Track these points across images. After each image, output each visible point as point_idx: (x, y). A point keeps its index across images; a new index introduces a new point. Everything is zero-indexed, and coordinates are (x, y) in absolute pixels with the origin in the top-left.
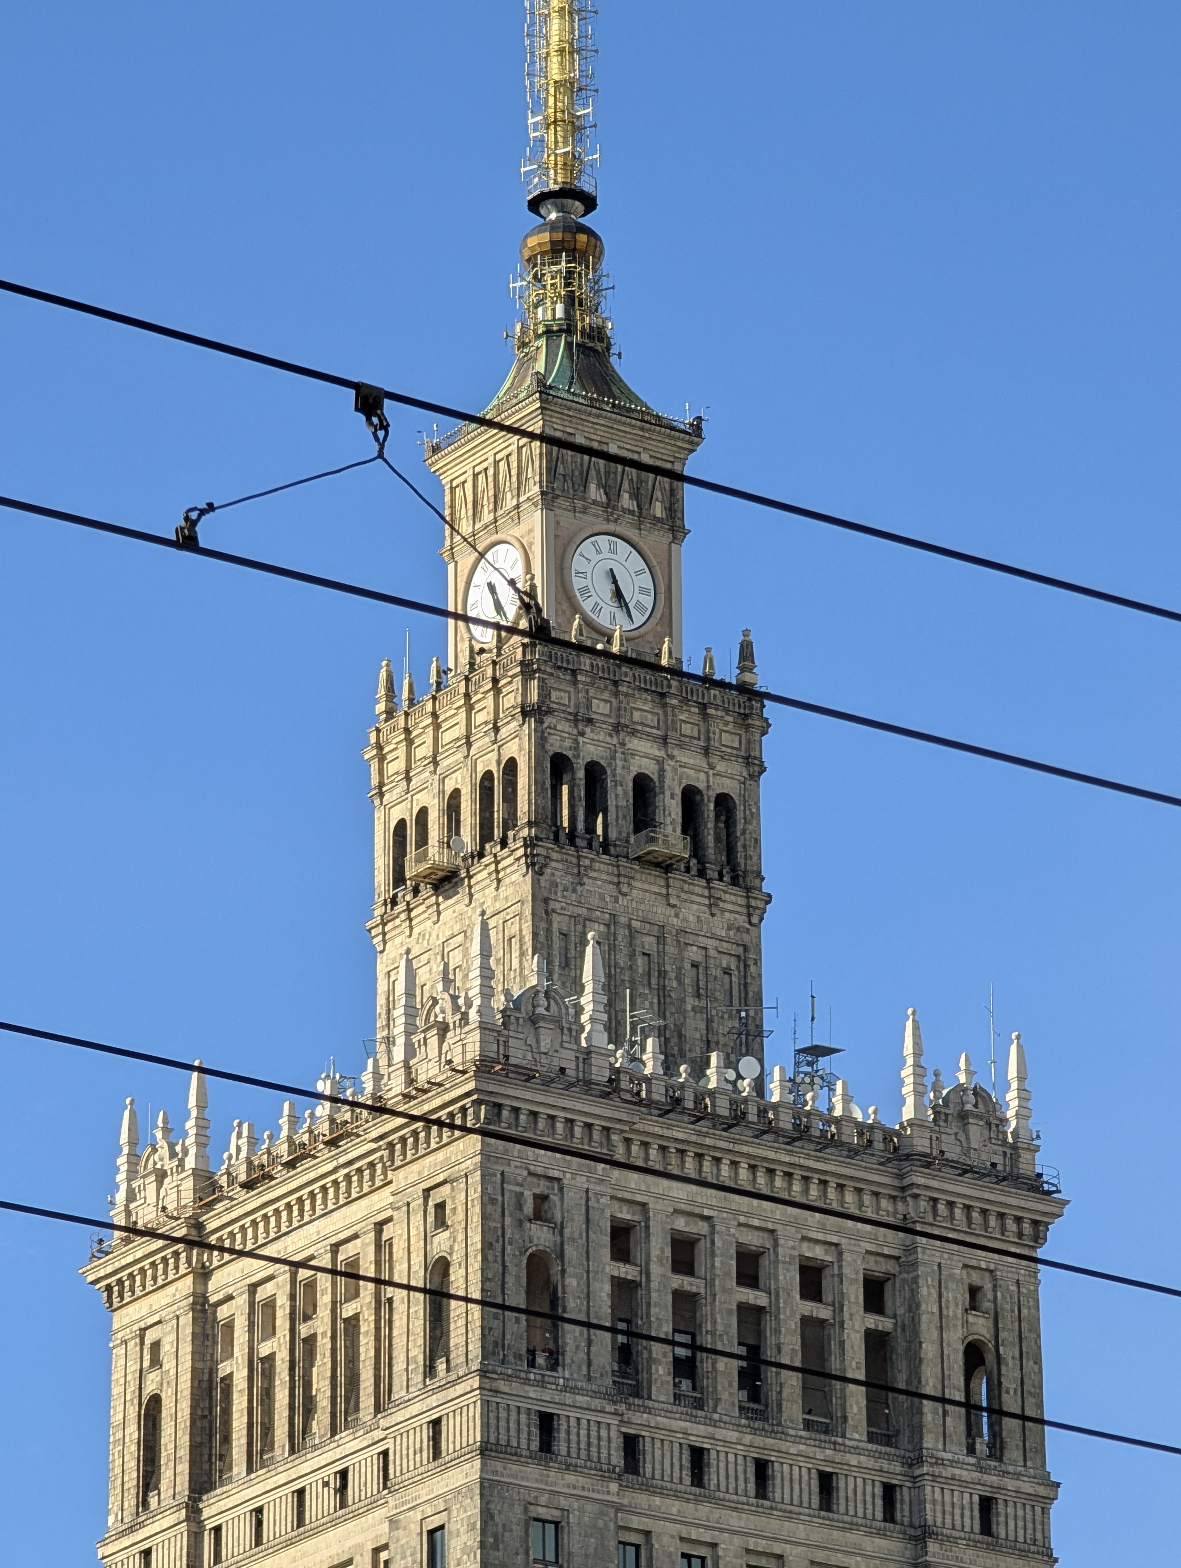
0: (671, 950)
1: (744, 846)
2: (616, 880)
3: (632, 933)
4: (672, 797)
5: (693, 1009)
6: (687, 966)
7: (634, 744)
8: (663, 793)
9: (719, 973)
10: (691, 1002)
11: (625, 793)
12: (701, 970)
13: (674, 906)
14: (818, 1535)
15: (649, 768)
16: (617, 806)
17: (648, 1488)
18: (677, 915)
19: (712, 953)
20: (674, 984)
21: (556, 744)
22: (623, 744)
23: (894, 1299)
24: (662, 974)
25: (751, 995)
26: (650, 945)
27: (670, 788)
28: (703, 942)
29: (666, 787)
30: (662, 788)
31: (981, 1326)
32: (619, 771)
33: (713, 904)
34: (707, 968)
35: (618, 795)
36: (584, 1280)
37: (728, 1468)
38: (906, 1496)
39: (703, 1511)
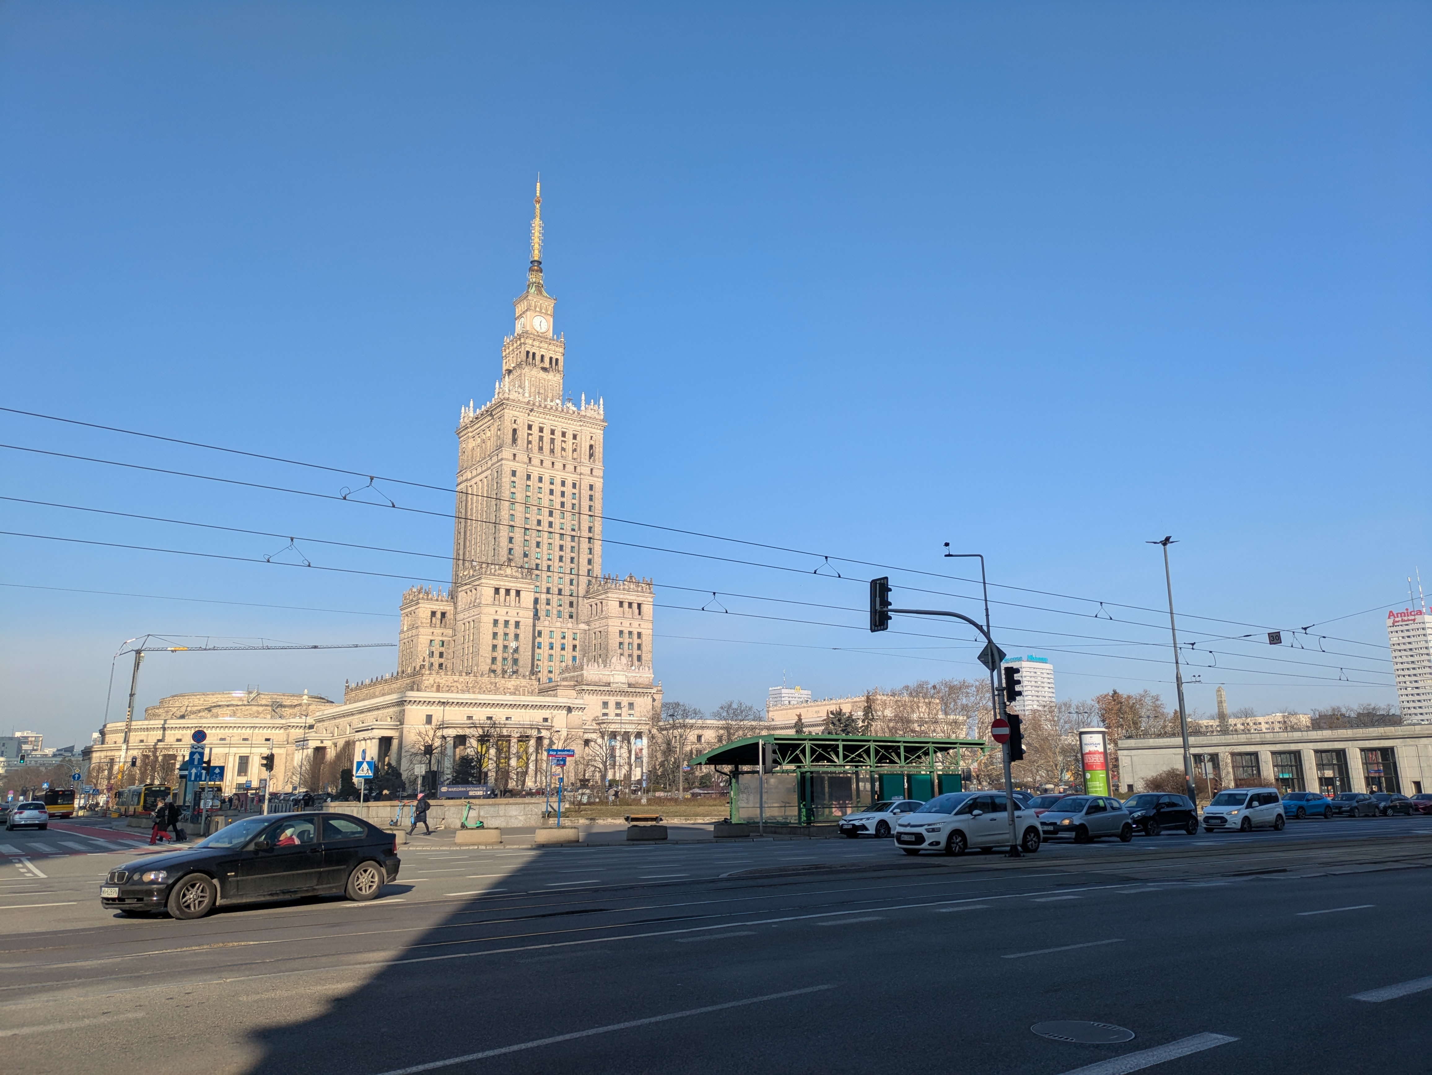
2: (538, 371)
3: (540, 380)
4: (548, 358)
13: (547, 375)
14: (562, 474)
15: (544, 354)
17: (533, 466)
18: (548, 377)
20: (546, 388)
21: (527, 349)
23: (578, 438)
24: (544, 386)
26: (542, 381)
29: (547, 356)
31: (592, 443)
32: (538, 354)
33: (555, 376)
35: (538, 358)
36: (523, 433)
37: (547, 463)
38: (578, 468)
39: (542, 470)
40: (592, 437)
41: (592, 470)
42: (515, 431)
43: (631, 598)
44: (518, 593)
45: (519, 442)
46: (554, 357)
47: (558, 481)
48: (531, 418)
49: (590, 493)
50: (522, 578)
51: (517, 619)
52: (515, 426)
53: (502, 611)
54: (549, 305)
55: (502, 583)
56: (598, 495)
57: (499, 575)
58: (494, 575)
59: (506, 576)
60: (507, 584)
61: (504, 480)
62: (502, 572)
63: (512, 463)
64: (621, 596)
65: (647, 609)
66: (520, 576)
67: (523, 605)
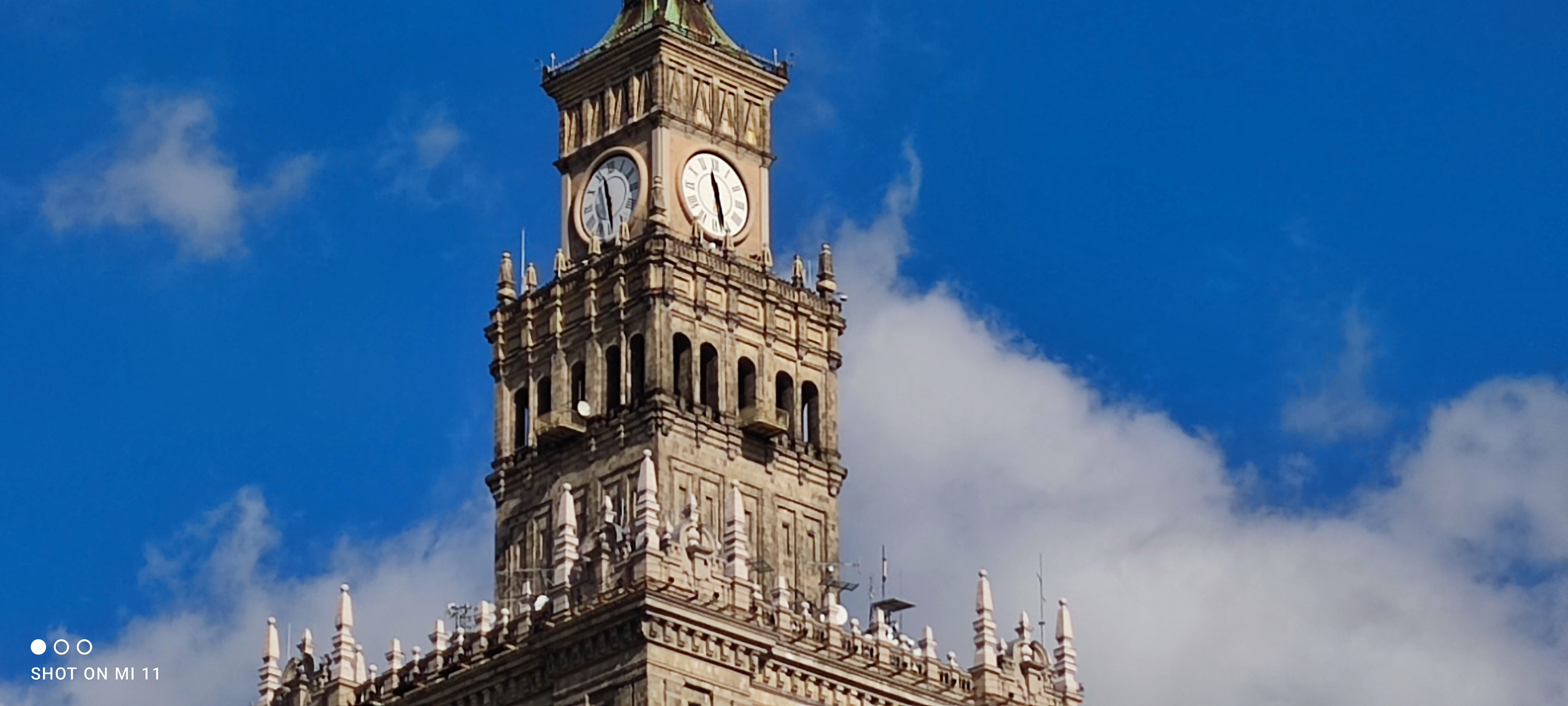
0: (768, 510)
1: (826, 428)
2: (725, 446)
4: (769, 379)
5: (785, 563)
6: (780, 526)
7: (740, 332)
8: (763, 376)
9: (805, 535)
10: (782, 557)
11: (733, 372)
12: (791, 529)
13: (770, 473)
15: (750, 353)
16: (726, 384)
18: (772, 481)
19: (799, 516)
20: (770, 540)
21: (677, 325)
22: (731, 331)
24: (761, 531)
25: (829, 555)
26: (751, 504)
27: (768, 372)
28: (792, 506)
29: (765, 370)
30: (761, 371)
32: (728, 353)
33: (802, 474)
34: (795, 529)
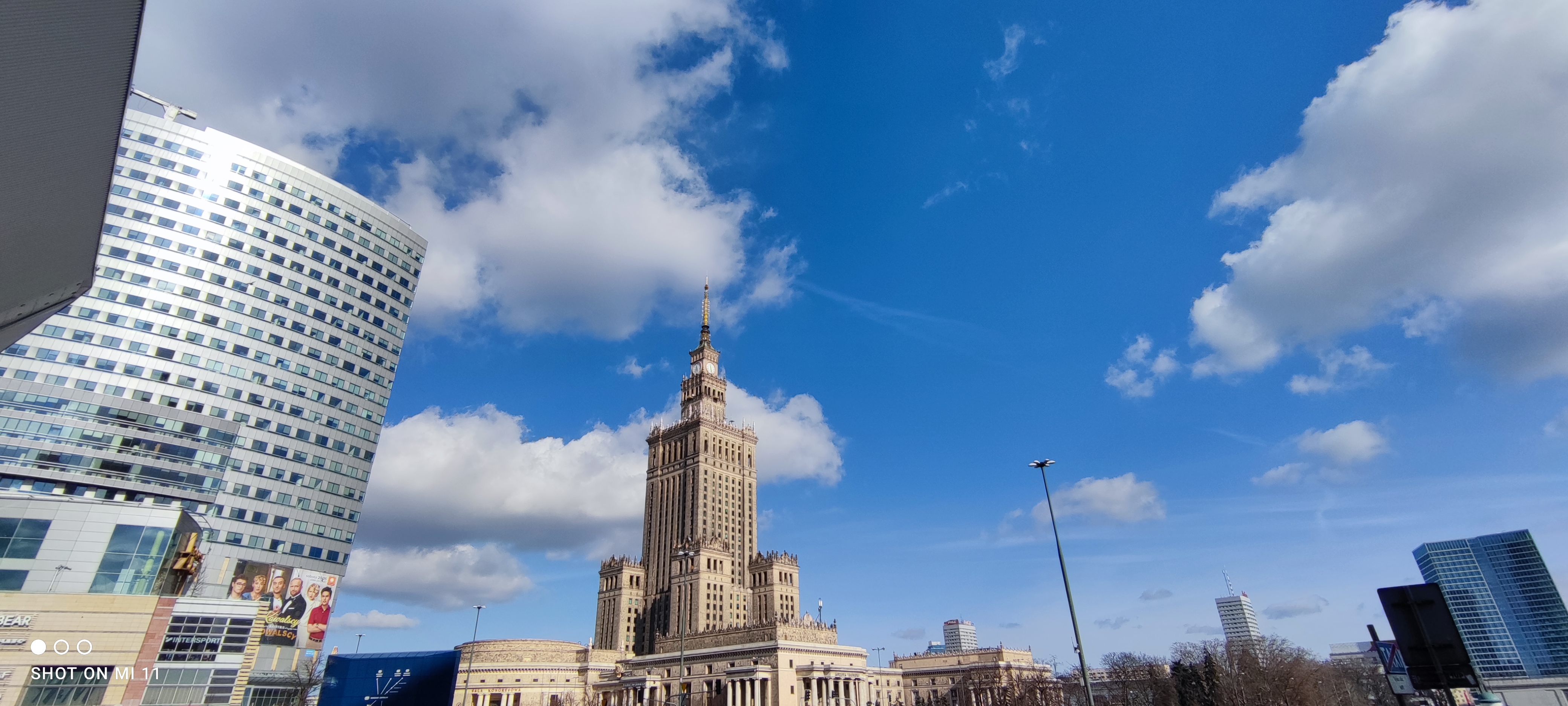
12: (721, 411)
14: (733, 474)
18: (718, 405)
21: (706, 385)
22: (713, 386)
23: (741, 449)
28: (721, 408)
31: (750, 453)
35: (711, 392)
36: (710, 444)
37: (724, 466)
38: (742, 471)
39: (721, 471)
40: (749, 449)
41: (750, 473)
42: (706, 441)
43: (787, 569)
44: (721, 562)
45: (709, 449)
46: (721, 391)
47: (730, 480)
48: (715, 433)
49: (749, 489)
50: (724, 551)
51: (722, 584)
52: (706, 438)
53: (712, 576)
54: (715, 356)
55: (712, 555)
56: (754, 491)
57: (710, 548)
58: (707, 548)
59: (714, 549)
60: (715, 555)
61: (700, 477)
62: (712, 546)
63: (704, 465)
64: (781, 568)
65: (796, 577)
66: (722, 550)
67: (724, 573)
